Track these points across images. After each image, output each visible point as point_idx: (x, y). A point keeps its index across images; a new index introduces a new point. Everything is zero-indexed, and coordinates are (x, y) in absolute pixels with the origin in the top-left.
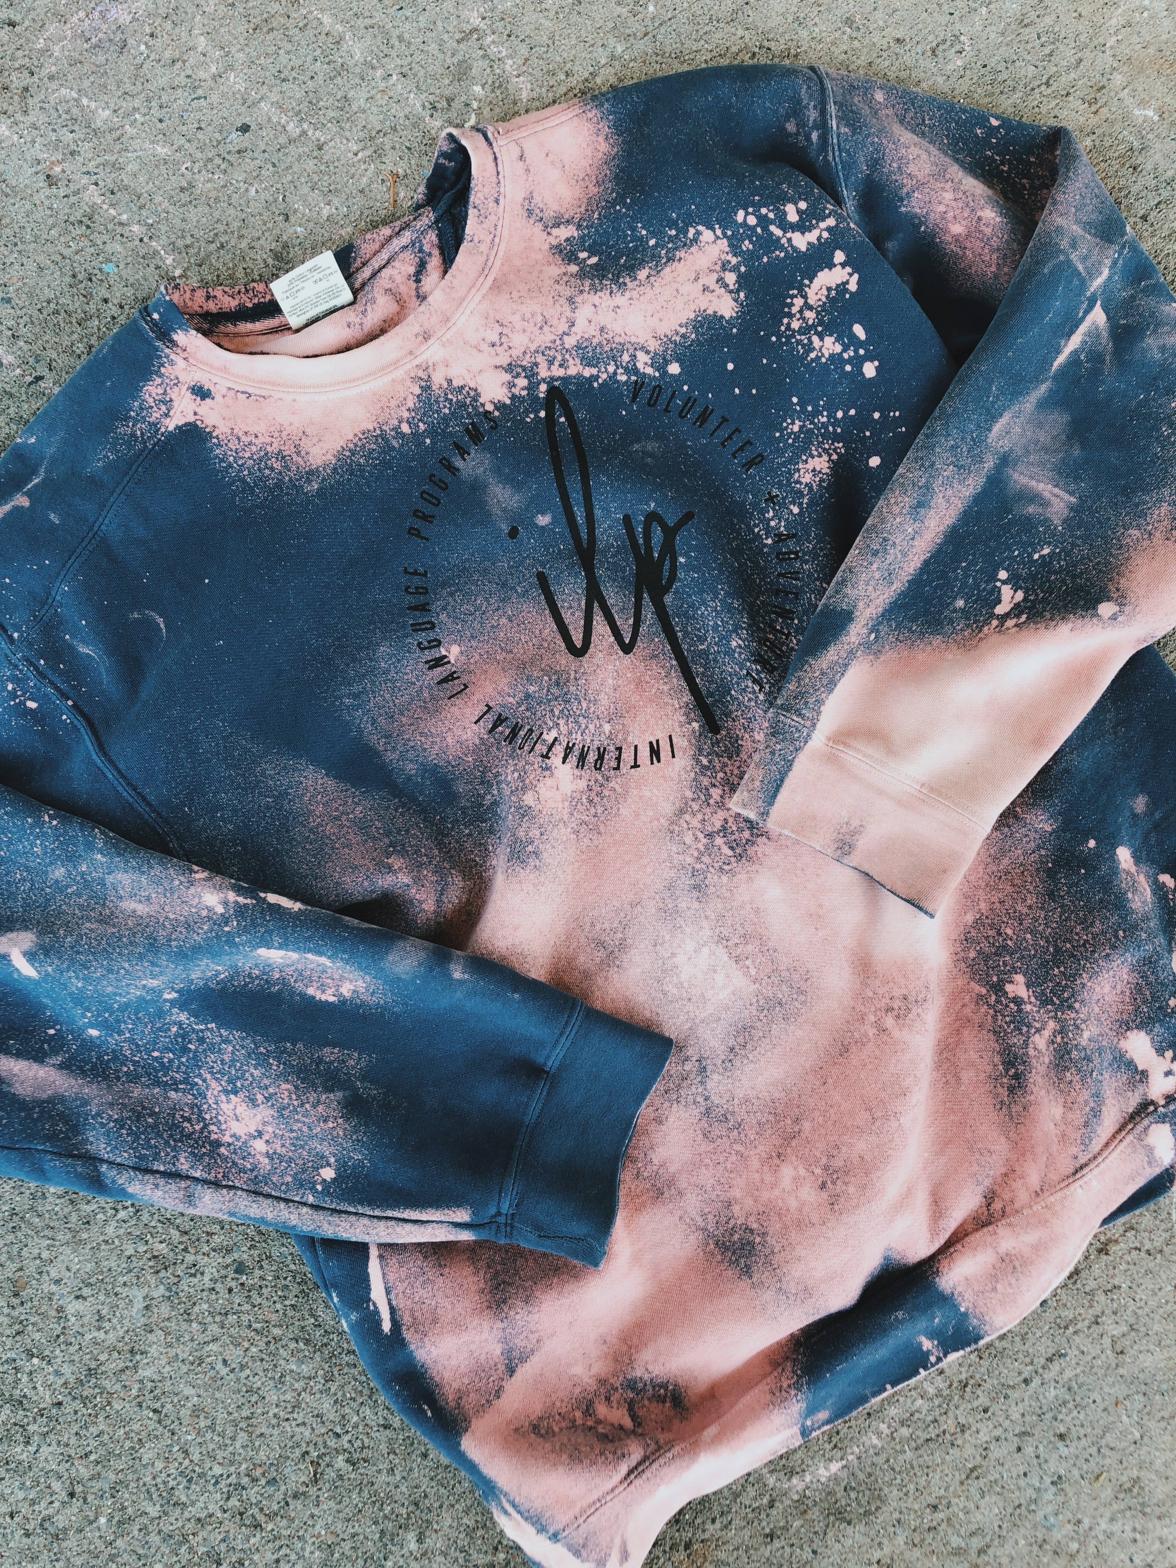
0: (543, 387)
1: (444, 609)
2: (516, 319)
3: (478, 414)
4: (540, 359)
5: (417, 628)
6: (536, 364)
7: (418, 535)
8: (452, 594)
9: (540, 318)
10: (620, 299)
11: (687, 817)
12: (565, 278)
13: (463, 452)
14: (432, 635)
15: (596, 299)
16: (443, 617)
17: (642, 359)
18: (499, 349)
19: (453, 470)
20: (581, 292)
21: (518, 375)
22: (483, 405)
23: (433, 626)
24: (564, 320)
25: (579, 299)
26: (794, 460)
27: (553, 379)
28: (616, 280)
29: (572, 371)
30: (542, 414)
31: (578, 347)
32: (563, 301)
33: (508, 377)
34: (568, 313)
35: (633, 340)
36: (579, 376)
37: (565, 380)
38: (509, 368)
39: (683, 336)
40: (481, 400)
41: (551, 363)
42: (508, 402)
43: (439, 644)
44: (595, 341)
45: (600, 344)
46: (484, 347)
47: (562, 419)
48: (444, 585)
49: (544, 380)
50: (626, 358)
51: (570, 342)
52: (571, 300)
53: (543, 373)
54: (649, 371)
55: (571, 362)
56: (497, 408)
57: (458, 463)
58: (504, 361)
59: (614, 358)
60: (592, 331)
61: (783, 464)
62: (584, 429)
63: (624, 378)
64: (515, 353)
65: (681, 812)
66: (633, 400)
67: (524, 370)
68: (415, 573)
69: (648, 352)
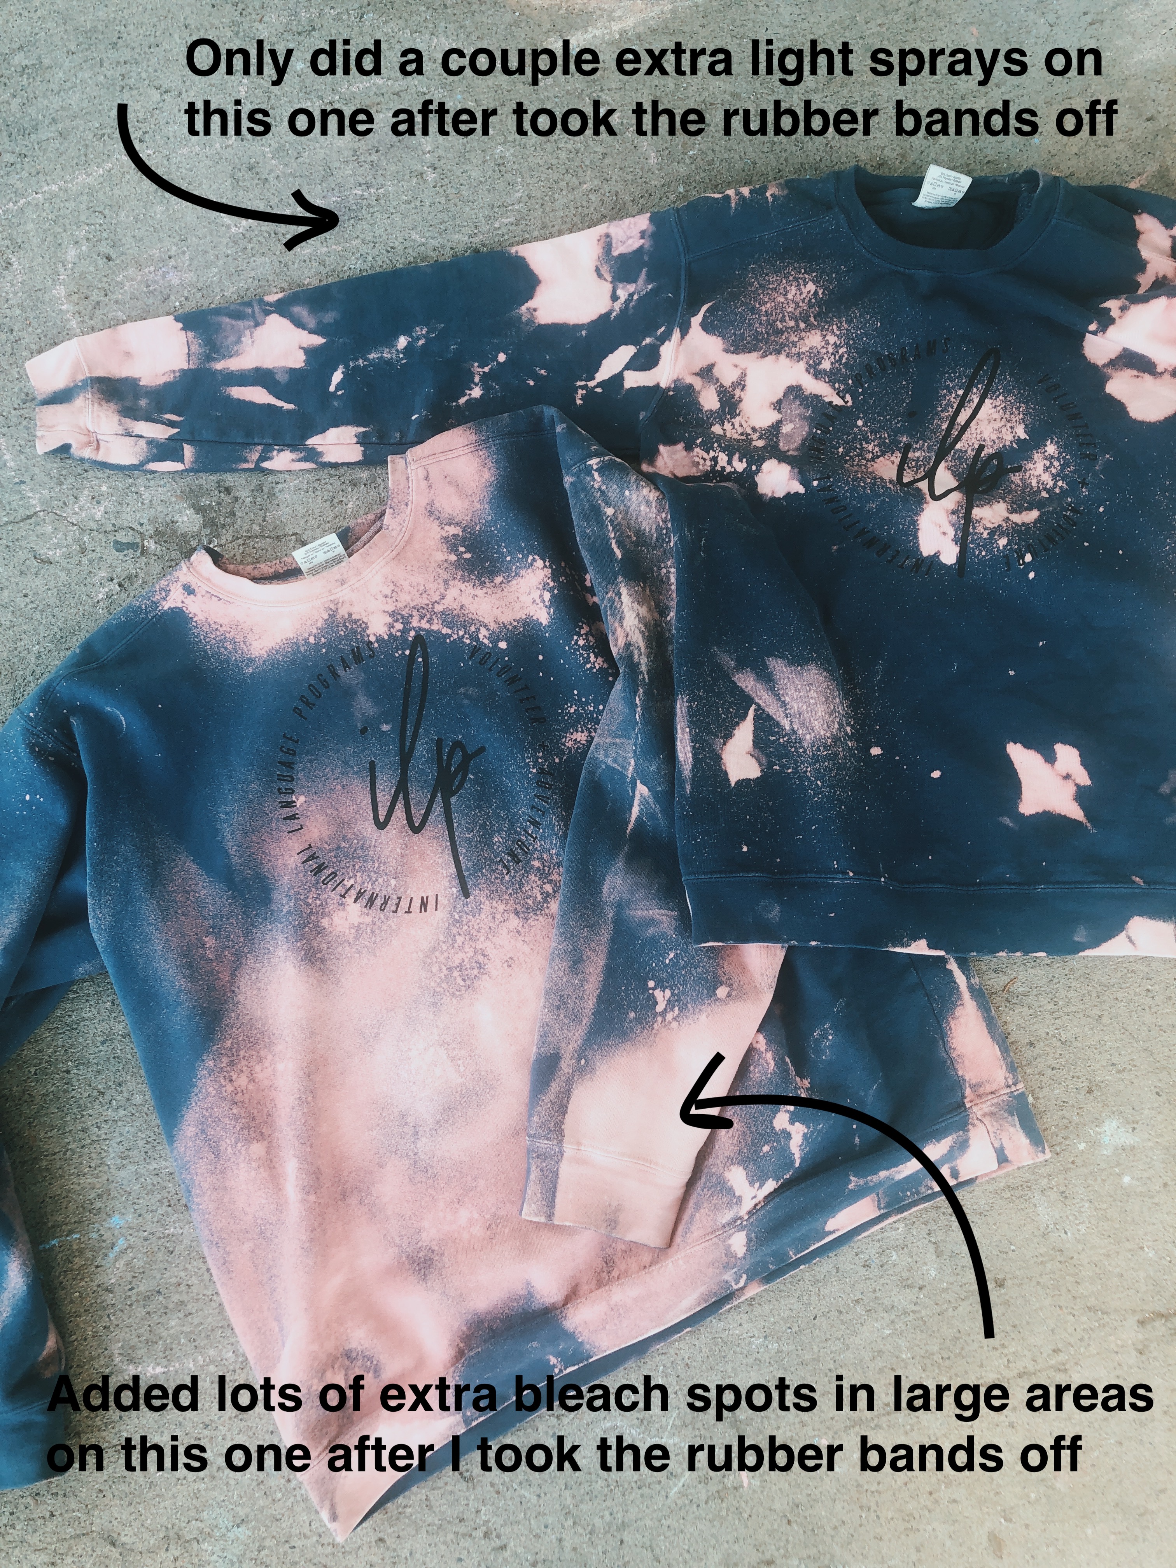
0: (412, 633)
1: (303, 770)
2: (406, 585)
3: (363, 642)
4: (415, 613)
5: (281, 778)
6: (412, 616)
7: (300, 715)
8: (311, 761)
9: (422, 588)
10: (479, 592)
11: (437, 954)
12: (446, 565)
13: (346, 666)
14: (290, 786)
15: (463, 587)
16: (301, 775)
17: (483, 632)
18: (389, 600)
19: (336, 675)
20: (454, 578)
21: (397, 621)
22: (368, 636)
23: (292, 780)
24: (438, 593)
25: (451, 583)
26: (565, 730)
27: (420, 629)
28: (479, 577)
29: (435, 627)
30: (407, 652)
31: (443, 613)
32: (440, 581)
33: (390, 620)
34: (442, 590)
35: (481, 619)
36: (439, 631)
37: (429, 632)
38: (392, 614)
39: (515, 627)
40: (368, 632)
41: (422, 617)
42: (386, 637)
43: (293, 792)
44: (455, 612)
45: (458, 616)
46: (380, 597)
47: (420, 660)
48: (308, 753)
49: (414, 628)
50: (473, 629)
51: (439, 608)
52: (446, 582)
53: (415, 623)
54: (486, 641)
55: (436, 621)
56: (377, 641)
57: (341, 672)
58: (391, 608)
59: (465, 627)
60: (455, 605)
61: (558, 730)
62: (433, 671)
63: (468, 641)
64: (399, 605)
65: (434, 949)
66: (470, 658)
67: (402, 618)
68: (290, 739)
69: (488, 630)
